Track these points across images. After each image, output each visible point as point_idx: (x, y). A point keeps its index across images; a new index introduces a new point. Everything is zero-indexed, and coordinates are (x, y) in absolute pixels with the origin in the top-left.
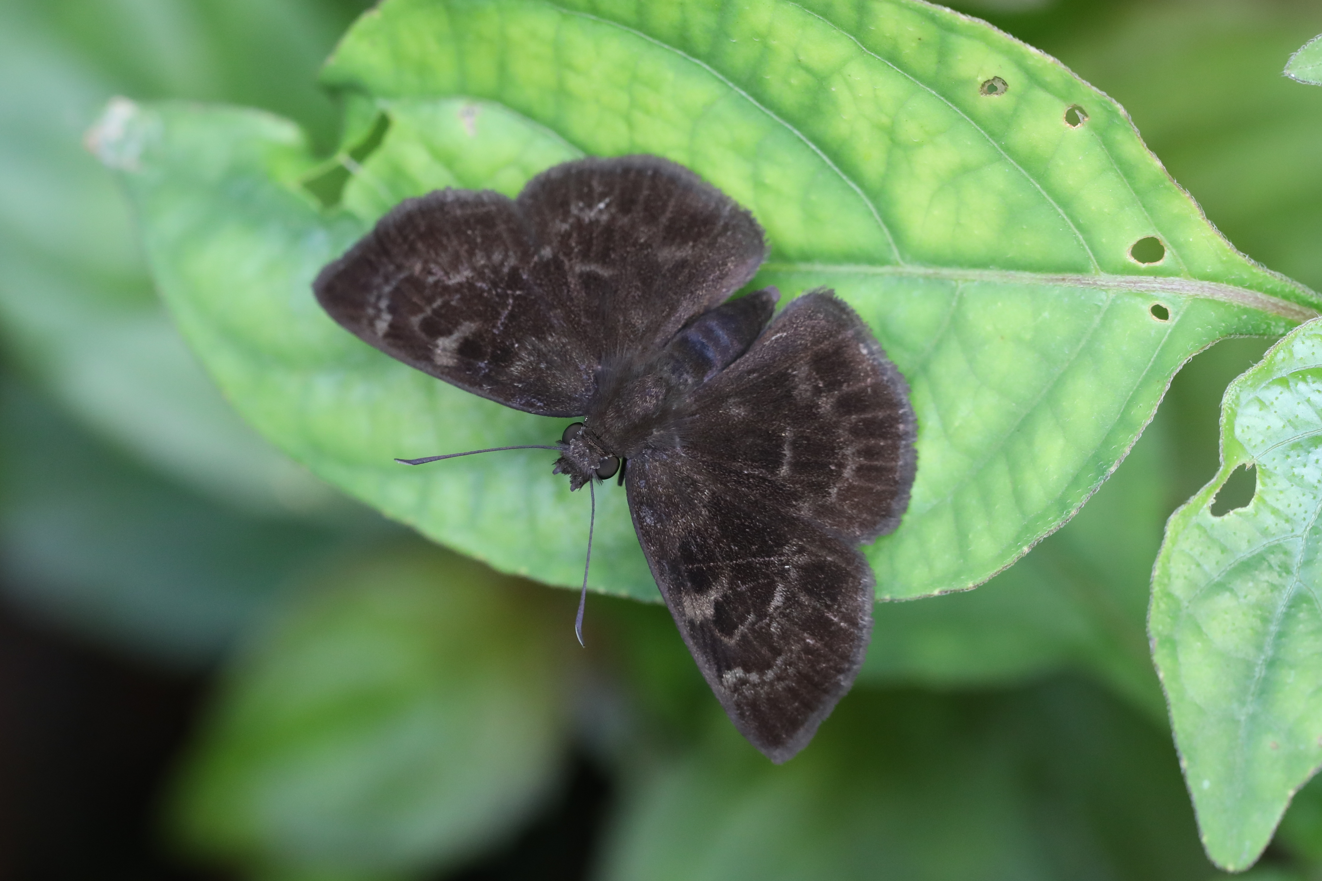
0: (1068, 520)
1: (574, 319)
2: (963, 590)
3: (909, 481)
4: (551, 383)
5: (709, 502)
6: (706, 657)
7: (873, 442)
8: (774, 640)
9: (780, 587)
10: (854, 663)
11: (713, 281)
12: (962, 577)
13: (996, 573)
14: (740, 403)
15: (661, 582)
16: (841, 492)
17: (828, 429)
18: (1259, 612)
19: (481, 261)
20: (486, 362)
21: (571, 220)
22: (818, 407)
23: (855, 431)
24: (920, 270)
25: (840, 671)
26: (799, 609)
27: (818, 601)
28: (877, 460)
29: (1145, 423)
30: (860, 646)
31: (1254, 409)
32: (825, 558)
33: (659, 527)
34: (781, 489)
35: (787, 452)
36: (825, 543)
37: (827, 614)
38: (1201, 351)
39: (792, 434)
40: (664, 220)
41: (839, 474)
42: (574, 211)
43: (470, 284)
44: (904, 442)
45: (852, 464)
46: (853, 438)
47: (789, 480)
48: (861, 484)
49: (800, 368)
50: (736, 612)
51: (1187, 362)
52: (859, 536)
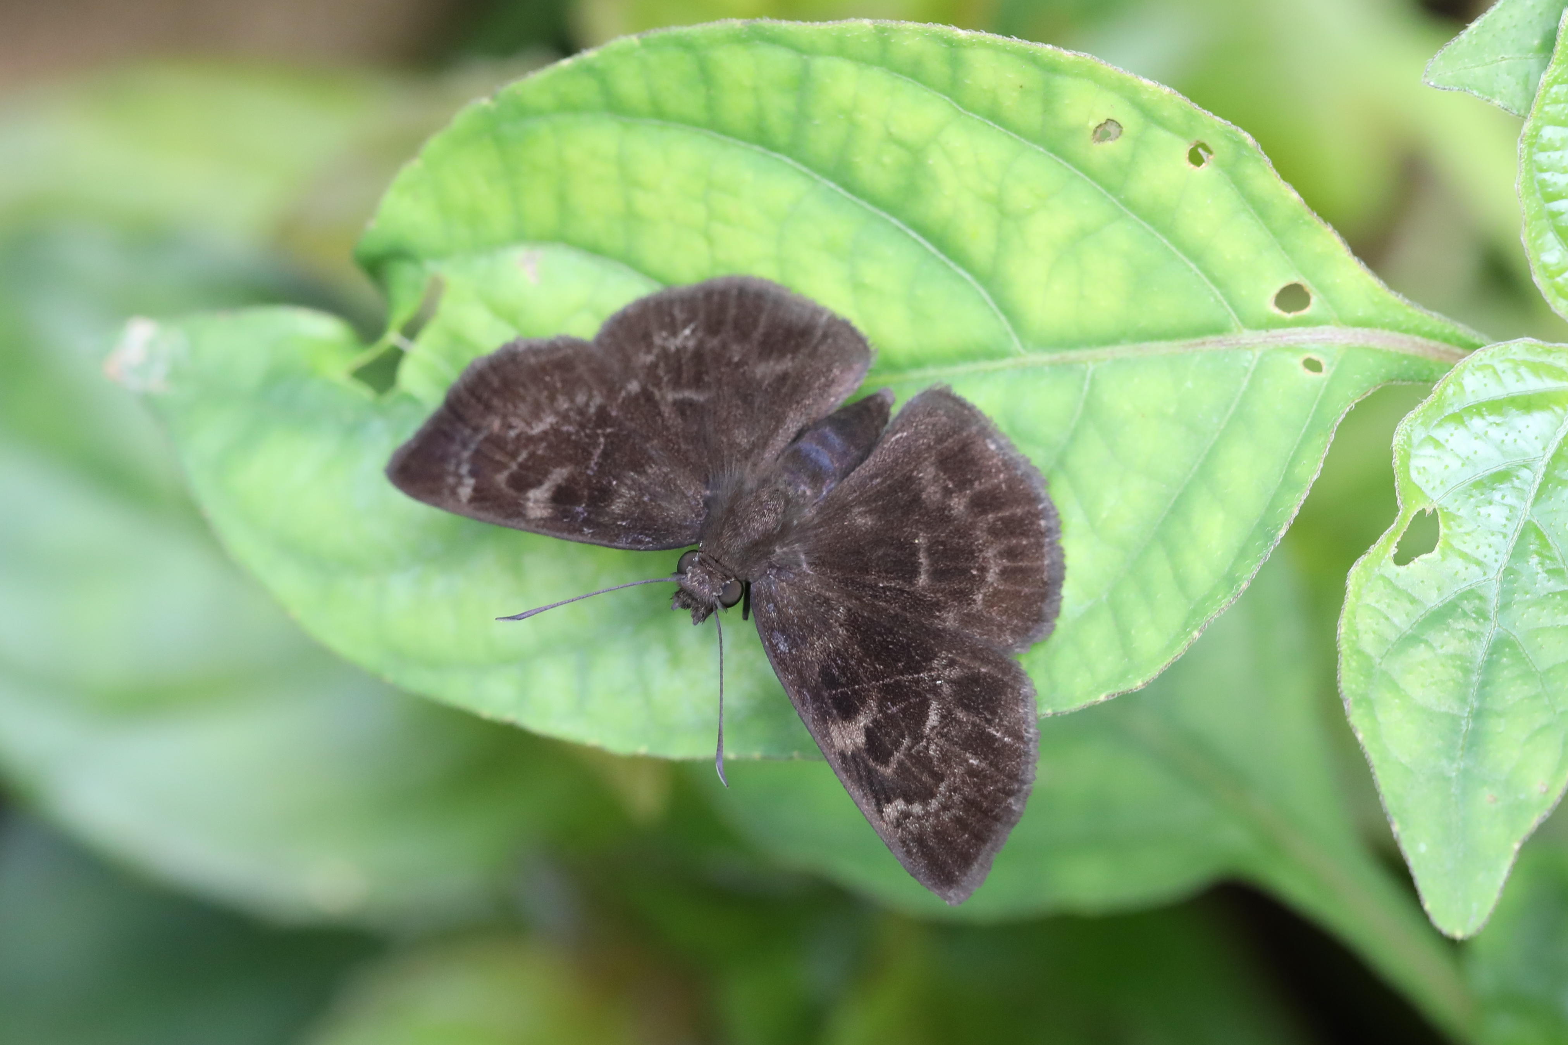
0: (1240, 594)
1: (673, 448)
2: (1131, 690)
3: (1057, 581)
4: (658, 515)
5: (845, 620)
6: (863, 791)
7: (1014, 541)
8: (934, 764)
9: (934, 705)
10: (1023, 782)
11: (819, 388)
12: (1130, 677)
13: (1166, 666)
14: (866, 512)
15: (804, 713)
16: (987, 599)
17: (964, 532)
18: (1459, 662)
19: (563, 404)
20: (584, 505)
21: (655, 351)
22: (951, 509)
23: (993, 531)
24: (1044, 358)
25: (1010, 793)
26: (958, 726)
27: (977, 716)
28: (1021, 560)
29: (1311, 479)
30: (1028, 763)
31: (1429, 450)
32: (979, 670)
33: (794, 653)
34: (922, 600)
35: (923, 559)
36: (976, 654)
37: (989, 730)
38: (1364, 397)
39: (926, 540)
40: (757, 335)
41: (983, 580)
42: (658, 340)
43: (555, 430)
44: (1047, 540)
45: (996, 567)
46: (992, 539)
47: (929, 589)
48: (1007, 588)
49: (926, 470)
50: (889, 737)
51: (1350, 410)
52: (1012, 644)
